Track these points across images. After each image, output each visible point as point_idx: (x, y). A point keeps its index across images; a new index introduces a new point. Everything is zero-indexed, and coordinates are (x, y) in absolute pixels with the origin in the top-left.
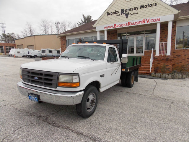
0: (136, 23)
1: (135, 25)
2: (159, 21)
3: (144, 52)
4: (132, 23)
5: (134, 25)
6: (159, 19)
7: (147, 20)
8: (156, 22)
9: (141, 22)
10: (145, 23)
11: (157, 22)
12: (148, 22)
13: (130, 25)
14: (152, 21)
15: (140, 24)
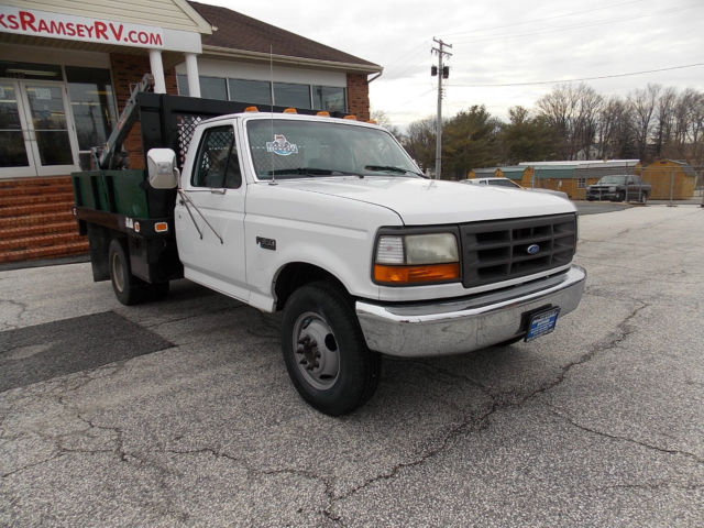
0: (67, 31)
1: (62, 36)
2: (158, 46)
3: (76, 159)
4: (42, 22)
5: (55, 35)
6: (158, 36)
7: (111, 25)
8: (148, 45)
9: (90, 31)
10: (107, 38)
11: (153, 46)
12: (118, 37)
13: (34, 29)
14: (134, 37)
15: (86, 39)
